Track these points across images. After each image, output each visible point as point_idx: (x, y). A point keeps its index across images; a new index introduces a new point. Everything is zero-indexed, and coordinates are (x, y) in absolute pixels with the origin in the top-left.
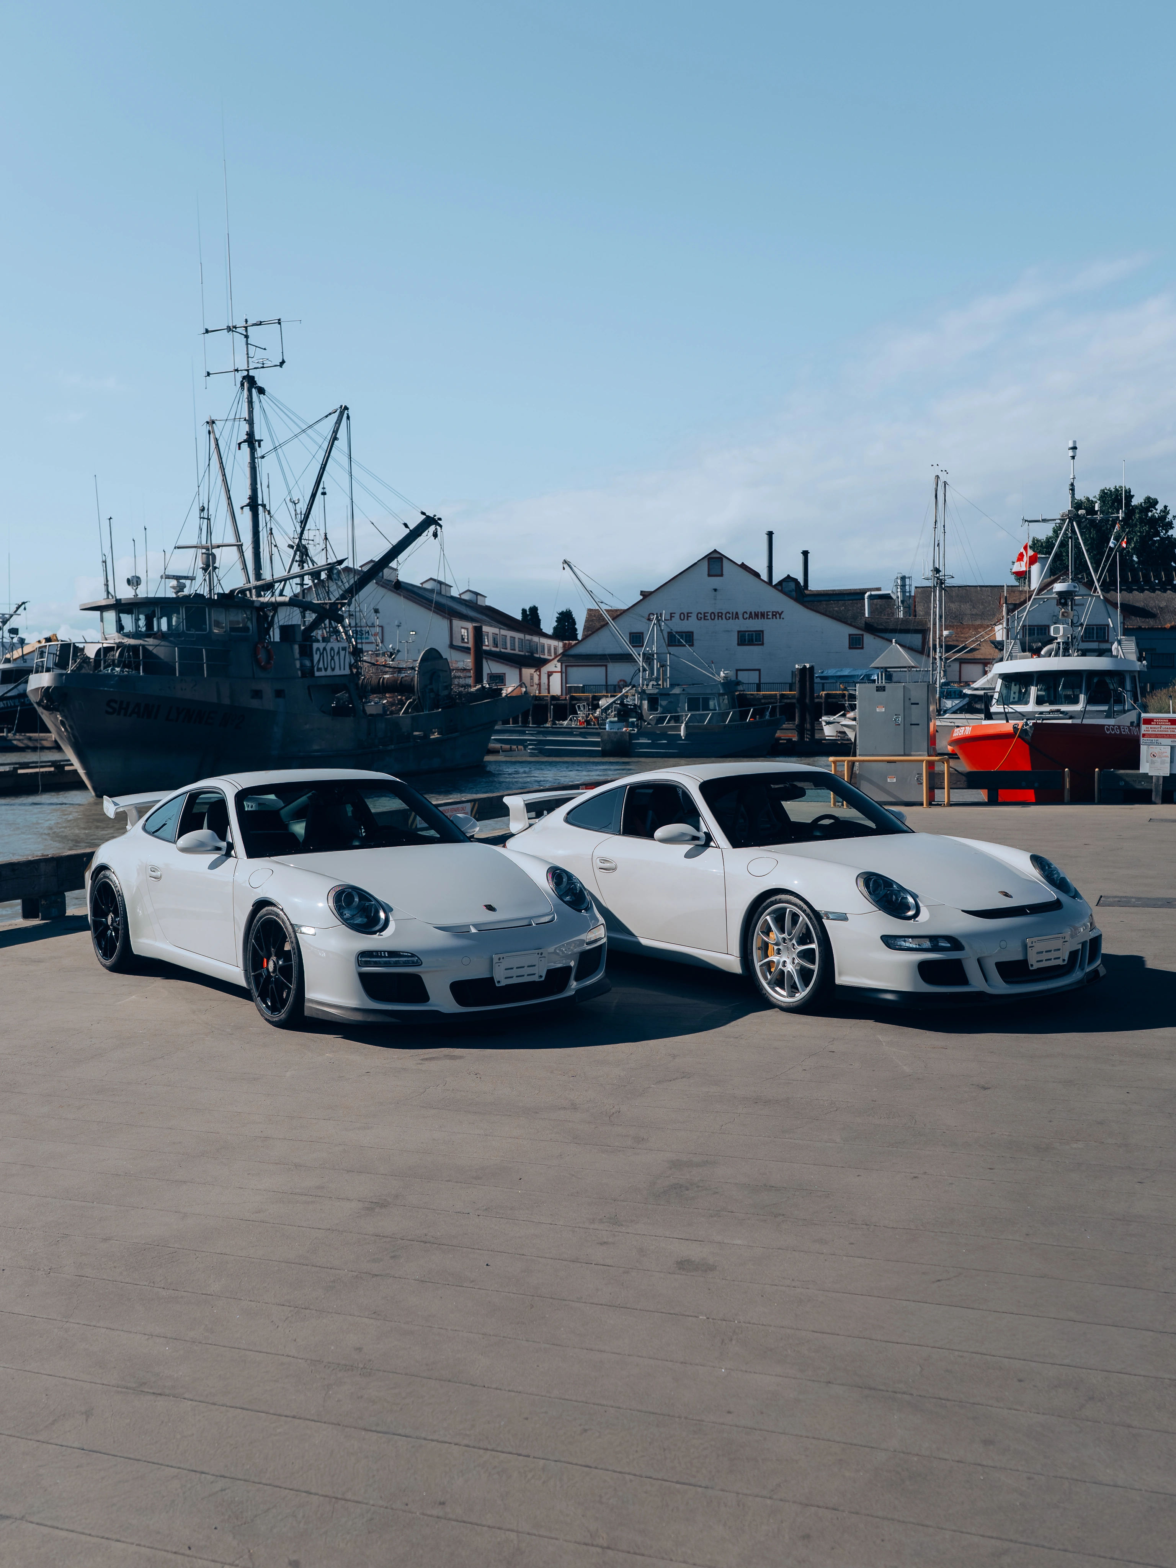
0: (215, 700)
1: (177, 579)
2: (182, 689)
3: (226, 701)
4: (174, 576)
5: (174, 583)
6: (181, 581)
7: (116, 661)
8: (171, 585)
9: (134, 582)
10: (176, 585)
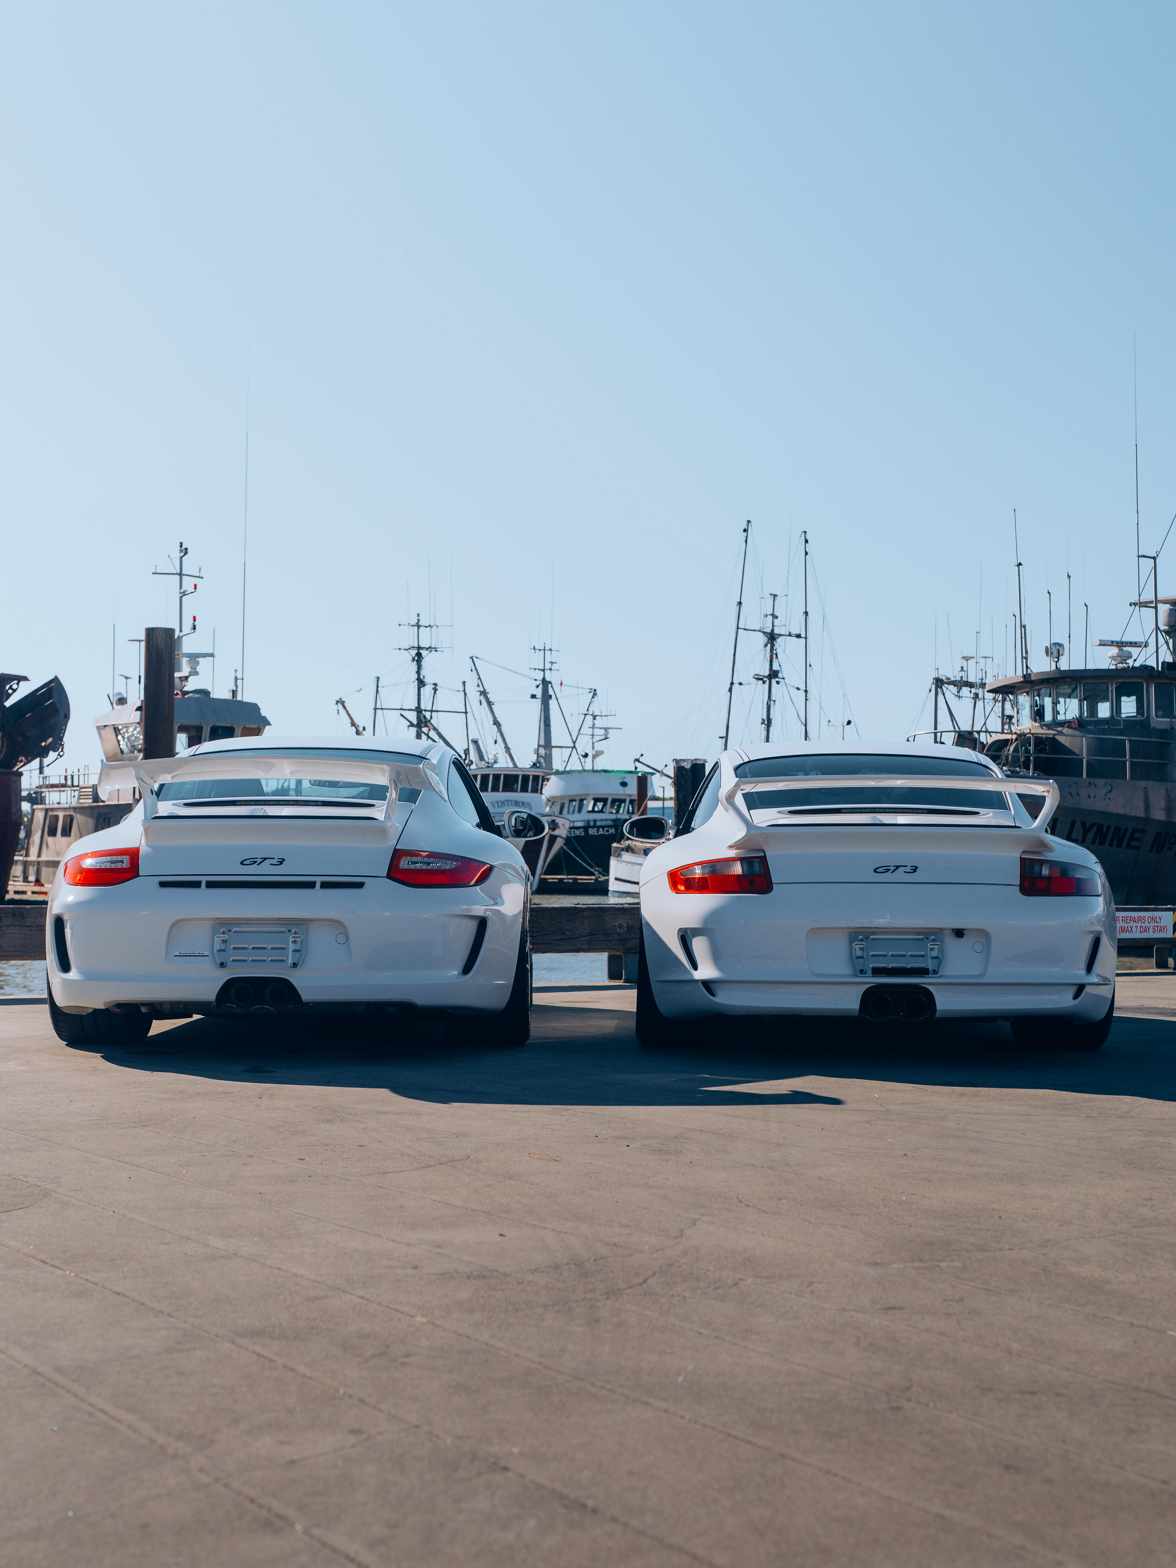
0: (1140, 813)
1: (1118, 647)
2: (1089, 797)
3: (1159, 815)
4: (1112, 642)
5: (1114, 651)
6: (1124, 649)
7: (1010, 757)
8: (1110, 654)
9: (1055, 651)
10: (1116, 655)
